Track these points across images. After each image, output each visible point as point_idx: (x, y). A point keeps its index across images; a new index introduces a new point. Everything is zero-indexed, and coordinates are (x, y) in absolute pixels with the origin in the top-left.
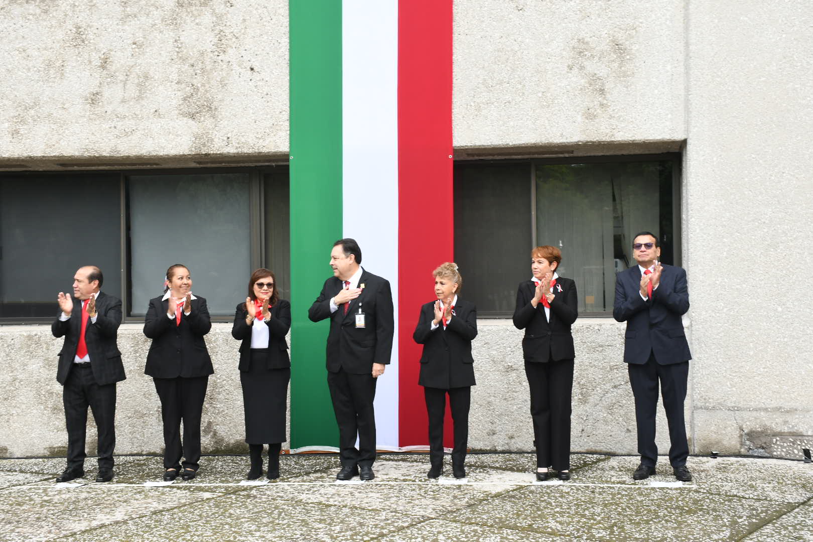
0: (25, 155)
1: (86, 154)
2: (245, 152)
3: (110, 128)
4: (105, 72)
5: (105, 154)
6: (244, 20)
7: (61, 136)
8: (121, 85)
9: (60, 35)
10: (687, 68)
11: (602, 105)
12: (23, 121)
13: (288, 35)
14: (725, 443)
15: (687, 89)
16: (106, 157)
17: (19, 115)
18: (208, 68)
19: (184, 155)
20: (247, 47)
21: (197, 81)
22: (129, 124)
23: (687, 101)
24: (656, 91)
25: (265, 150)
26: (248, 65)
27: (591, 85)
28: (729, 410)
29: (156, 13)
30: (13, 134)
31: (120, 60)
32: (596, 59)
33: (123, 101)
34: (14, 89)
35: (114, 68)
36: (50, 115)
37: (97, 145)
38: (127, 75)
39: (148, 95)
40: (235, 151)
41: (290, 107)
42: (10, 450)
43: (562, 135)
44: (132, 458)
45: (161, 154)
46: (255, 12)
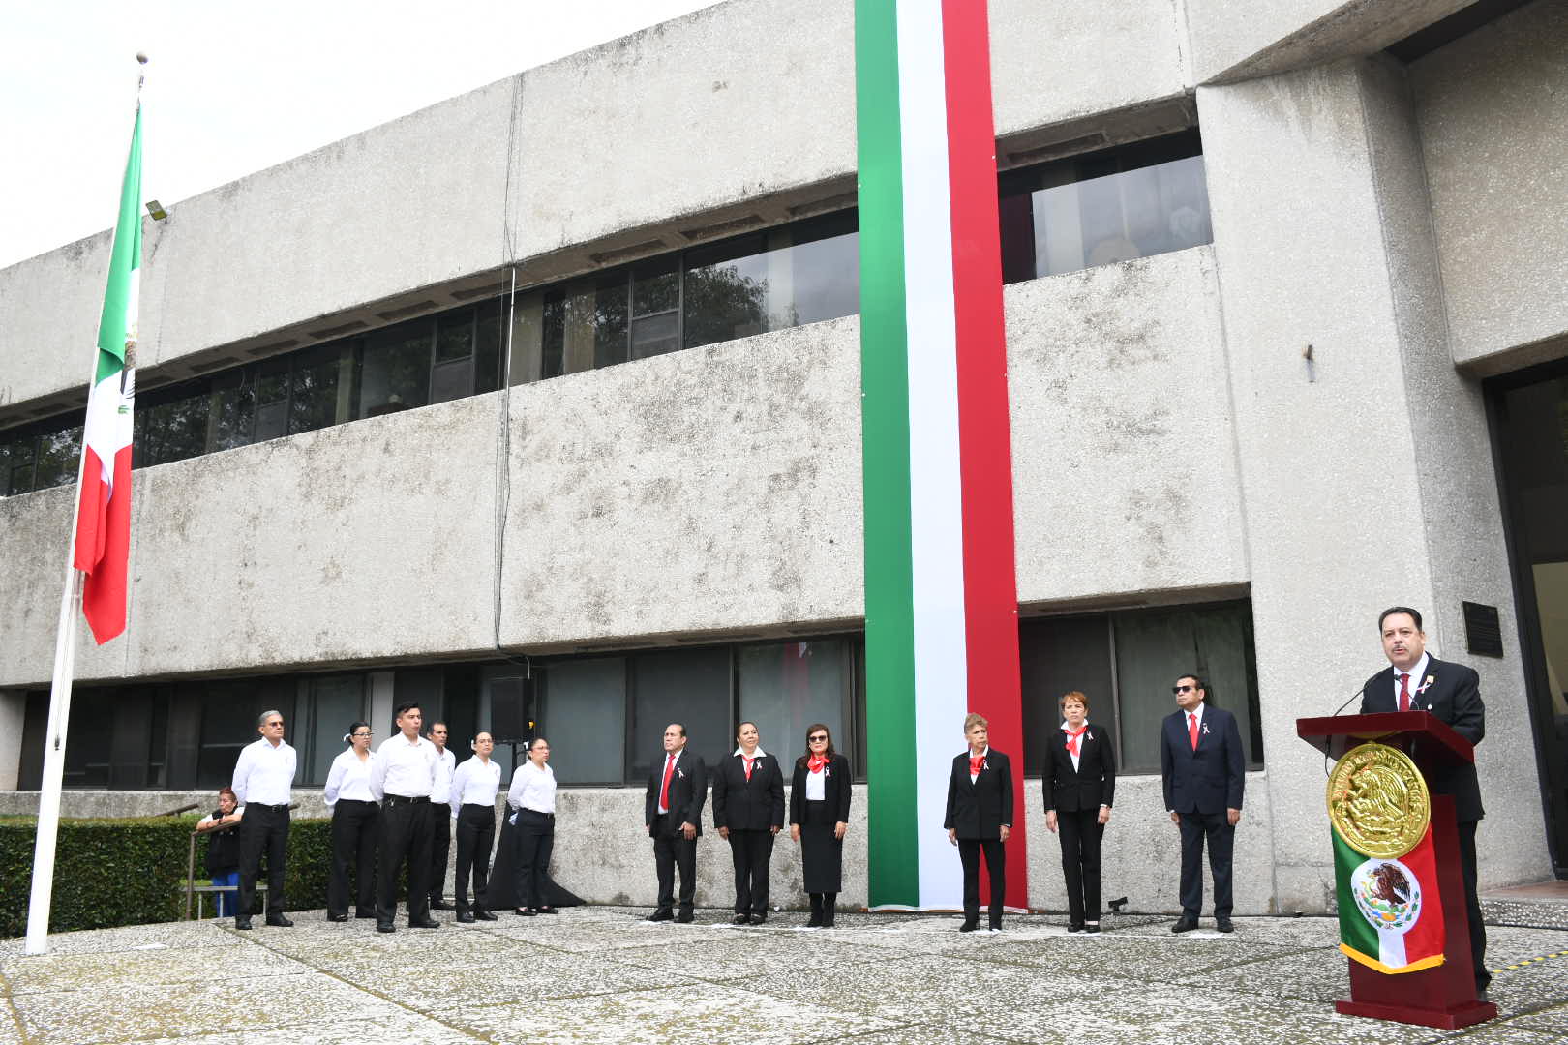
0: (647, 632)
1: (694, 628)
3: (713, 604)
4: (710, 555)
5: (708, 628)
6: (825, 498)
7: (674, 614)
8: (723, 565)
9: (676, 526)
10: (1244, 512)
11: (1161, 553)
12: (647, 603)
13: (863, 508)
14: (1310, 902)
15: (1246, 531)
16: (709, 630)
17: (643, 597)
18: (794, 544)
19: (774, 625)
20: (827, 522)
21: (785, 557)
22: (729, 599)
23: (1246, 543)
24: (1214, 536)
26: (827, 538)
27: (1149, 533)
28: (1313, 866)
29: (752, 500)
30: (638, 615)
31: (723, 542)
32: (1153, 508)
33: (724, 579)
35: (717, 551)
36: (666, 596)
37: (702, 620)
38: (727, 556)
39: (745, 572)
40: (817, 618)
41: (865, 574)
42: (631, 898)
43: (1124, 585)
44: (726, 911)
45: (755, 625)
46: (834, 490)
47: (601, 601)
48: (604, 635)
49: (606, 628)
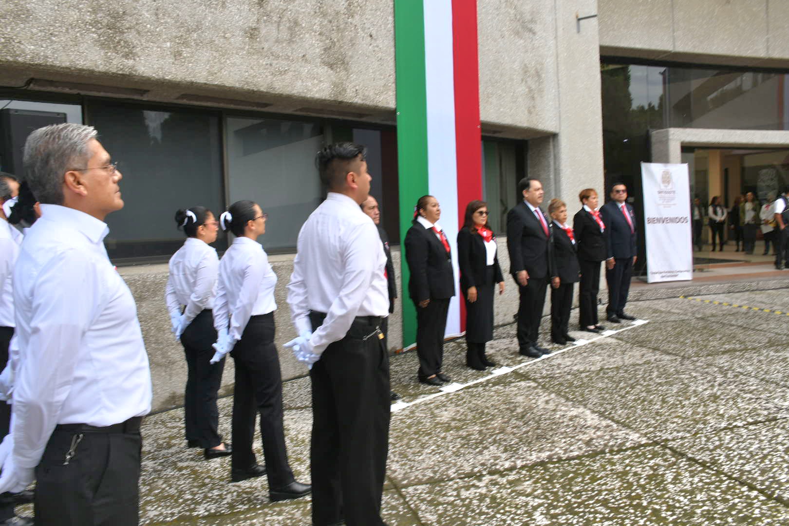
0: (188, 79)
1: (246, 87)
2: (368, 103)
3: (267, 64)
4: (262, 10)
5: (262, 89)
7: (222, 66)
8: (276, 25)
10: (559, 93)
11: (533, 106)
12: (186, 44)
13: (392, 15)
15: (559, 105)
16: (262, 92)
17: (182, 36)
18: (342, 26)
19: (325, 100)
20: (367, 16)
21: (335, 36)
22: (283, 64)
23: (559, 111)
24: (550, 103)
25: (380, 105)
26: (368, 32)
27: (529, 93)
30: (175, 56)
32: (531, 78)
33: (277, 41)
34: (177, 8)
35: (269, 9)
36: (212, 42)
37: (256, 79)
38: (280, 17)
39: (298, 41)
40: (361, 102)
41: (396, 72)
45: (309, 96)
47: (118, 25)
48: (127, 71)
49: (131, 62)
